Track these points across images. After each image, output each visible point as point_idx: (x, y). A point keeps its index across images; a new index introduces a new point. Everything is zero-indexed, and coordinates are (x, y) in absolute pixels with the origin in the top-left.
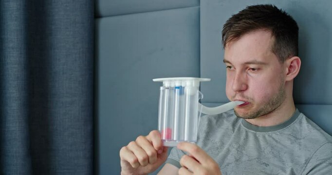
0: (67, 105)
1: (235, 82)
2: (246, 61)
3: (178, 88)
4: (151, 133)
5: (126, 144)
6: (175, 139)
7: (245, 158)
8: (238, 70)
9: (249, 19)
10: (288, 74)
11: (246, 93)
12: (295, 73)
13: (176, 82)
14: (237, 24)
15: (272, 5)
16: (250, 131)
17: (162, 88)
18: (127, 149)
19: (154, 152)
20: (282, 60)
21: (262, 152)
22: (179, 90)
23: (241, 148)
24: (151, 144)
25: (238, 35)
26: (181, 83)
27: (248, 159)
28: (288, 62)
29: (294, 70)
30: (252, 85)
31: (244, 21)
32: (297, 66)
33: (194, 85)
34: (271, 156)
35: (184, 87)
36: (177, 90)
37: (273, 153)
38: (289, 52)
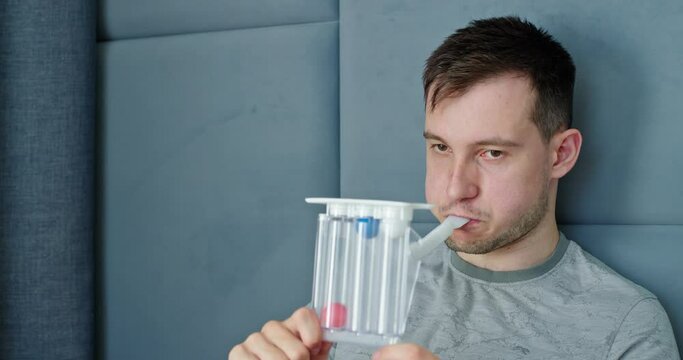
0: (41, 229)
1: (455, 180)
2: (478, 139)
3: (364, 220)
4: (298, 315)
5: (241, 339)
6: (354, 328)
7: (472, 337)
8: (459, 156)
9: (486, 51)
10: (555, 164)
11: (476, 204)
12: (570, 162)
13: (361, 208)
14: (463, 61)
15: (519, 19)
16: (475, 280)
17: (322, 217)
18: (246, 351)
19: (305, 352)
20: (547, 136)
21: (509, 324)
22: (365, 224)
23: (461, 316)
24: (298, 336)
25: (462, 85)
26: (372, 210)
27: (479, 338)
28: (557, 140)
29: (567, 156)
30: (487, 186)
31: (476, 55)
32: (573, 147)
33: (402, 217)
34: (528, 331)
35: (378, 221)
36: (361, 224)
37: (533, 325)
38: (561, 120)
